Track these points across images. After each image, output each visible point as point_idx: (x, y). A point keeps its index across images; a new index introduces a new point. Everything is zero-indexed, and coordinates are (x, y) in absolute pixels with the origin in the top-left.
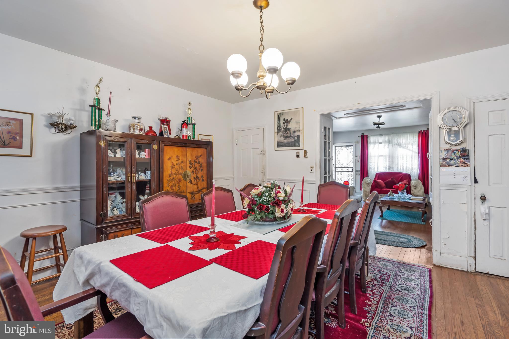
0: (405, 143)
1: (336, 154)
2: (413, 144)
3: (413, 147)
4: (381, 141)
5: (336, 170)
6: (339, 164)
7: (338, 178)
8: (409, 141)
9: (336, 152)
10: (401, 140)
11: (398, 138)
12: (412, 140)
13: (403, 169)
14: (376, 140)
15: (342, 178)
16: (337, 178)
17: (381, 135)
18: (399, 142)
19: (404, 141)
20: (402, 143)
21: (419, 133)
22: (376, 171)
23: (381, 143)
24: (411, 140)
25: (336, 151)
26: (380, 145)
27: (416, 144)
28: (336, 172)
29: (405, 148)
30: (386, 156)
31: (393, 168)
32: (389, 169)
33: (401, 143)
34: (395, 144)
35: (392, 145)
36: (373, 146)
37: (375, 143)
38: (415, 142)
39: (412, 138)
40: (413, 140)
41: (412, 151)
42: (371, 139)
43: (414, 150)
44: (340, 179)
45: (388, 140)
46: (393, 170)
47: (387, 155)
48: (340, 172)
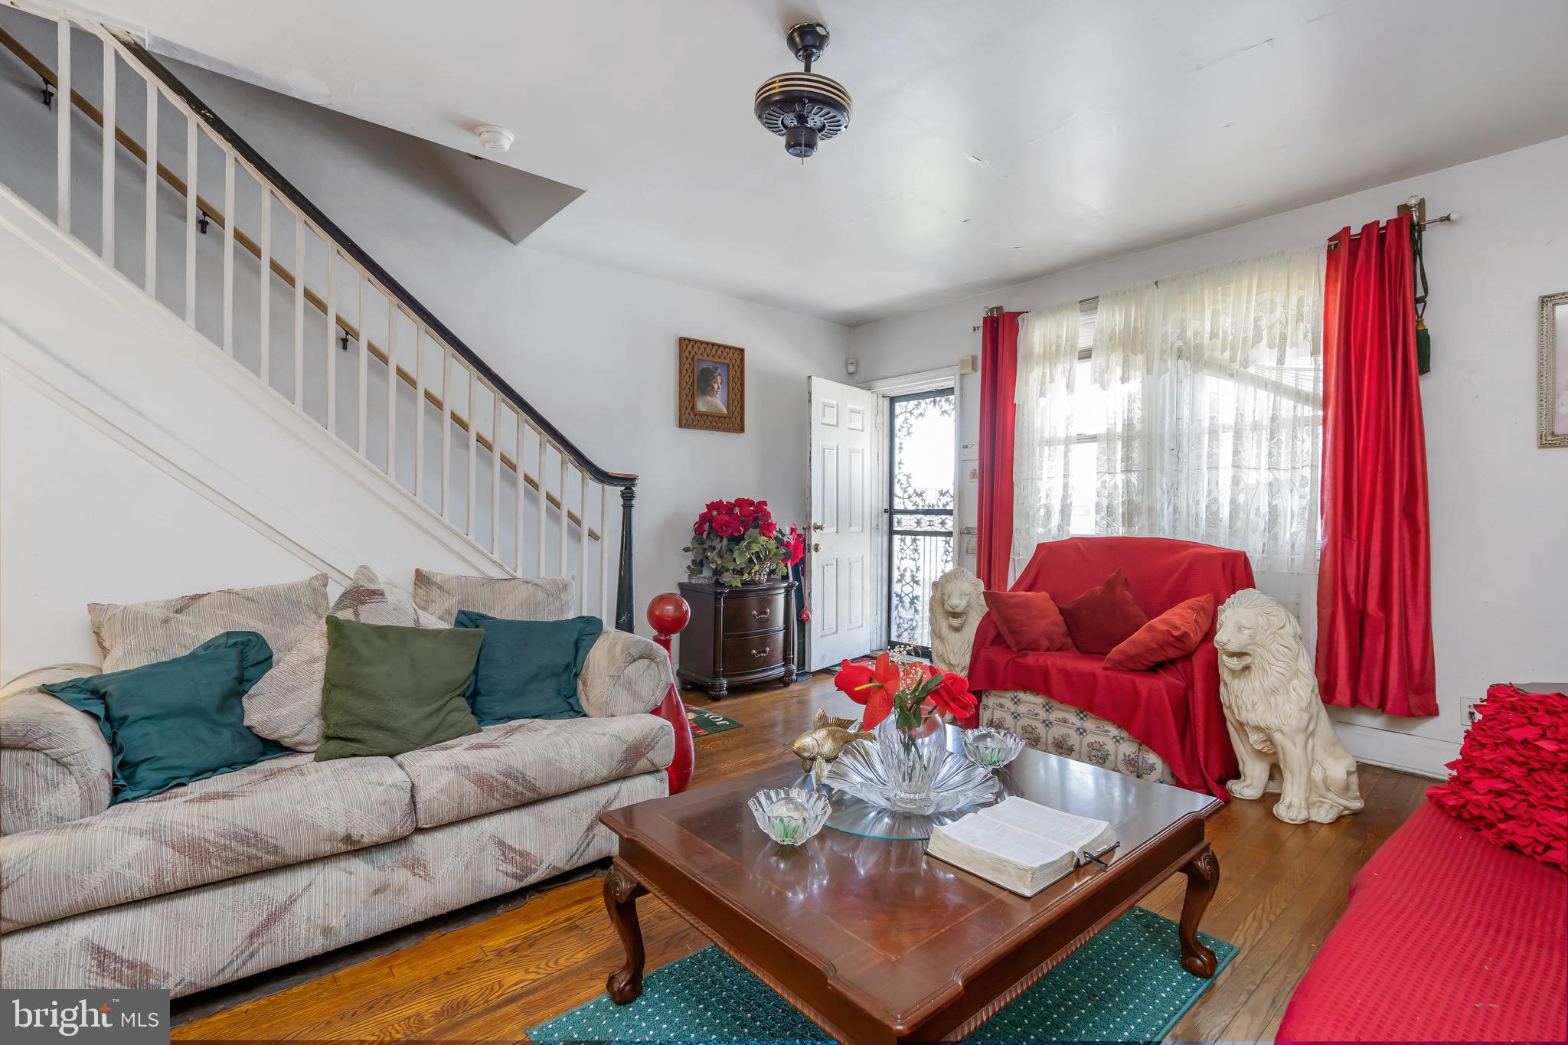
0: (1230, 338)
1: (897, 441)
2: (1283, 337)
3: (1281, 361)
4: (1085, 341)
5: (896, 528)
6: (906, 496)
7: (902, 568)
8: (1257, 320)
9: (896, 431)
10: (1202, 320)
11: (1184, 310)
12: (1279, 310)
13: (1213, 518)
14: (1059, 337)
15: (918, 569)
16: (899, 568)
17: (1089, 304)
18: (1189, 334)
19: (1226, 322)
20: (1213, 335)
21: (1332, 255)
22: (1054, 531)
23: (1086, 355)
24: (1272, 311)
25: (898, 422)
26: (1084, 368)
27: (1305, 337)
28: (896, 538)
29: (1232, 375)
30: (1109, 437)
31: (1151, 510)
32: (1128, 519)
33: (1207, 336)
34: (1162, 352)
35: (1149, 362)
36: (1044, 374)
37: (1053, 355)
38: (1299, 318)
39: (1280, 298)
40: (1286, 306)
41: (1277, 388)
42: (1035, 335)
43: (1288, 380)
44: (908, 578)
45: (1127, 325)
46: (1151, 527)
47: (1119, 429)
48: (909, 539)
